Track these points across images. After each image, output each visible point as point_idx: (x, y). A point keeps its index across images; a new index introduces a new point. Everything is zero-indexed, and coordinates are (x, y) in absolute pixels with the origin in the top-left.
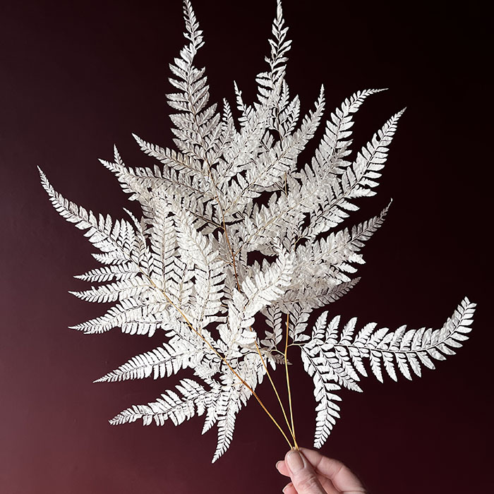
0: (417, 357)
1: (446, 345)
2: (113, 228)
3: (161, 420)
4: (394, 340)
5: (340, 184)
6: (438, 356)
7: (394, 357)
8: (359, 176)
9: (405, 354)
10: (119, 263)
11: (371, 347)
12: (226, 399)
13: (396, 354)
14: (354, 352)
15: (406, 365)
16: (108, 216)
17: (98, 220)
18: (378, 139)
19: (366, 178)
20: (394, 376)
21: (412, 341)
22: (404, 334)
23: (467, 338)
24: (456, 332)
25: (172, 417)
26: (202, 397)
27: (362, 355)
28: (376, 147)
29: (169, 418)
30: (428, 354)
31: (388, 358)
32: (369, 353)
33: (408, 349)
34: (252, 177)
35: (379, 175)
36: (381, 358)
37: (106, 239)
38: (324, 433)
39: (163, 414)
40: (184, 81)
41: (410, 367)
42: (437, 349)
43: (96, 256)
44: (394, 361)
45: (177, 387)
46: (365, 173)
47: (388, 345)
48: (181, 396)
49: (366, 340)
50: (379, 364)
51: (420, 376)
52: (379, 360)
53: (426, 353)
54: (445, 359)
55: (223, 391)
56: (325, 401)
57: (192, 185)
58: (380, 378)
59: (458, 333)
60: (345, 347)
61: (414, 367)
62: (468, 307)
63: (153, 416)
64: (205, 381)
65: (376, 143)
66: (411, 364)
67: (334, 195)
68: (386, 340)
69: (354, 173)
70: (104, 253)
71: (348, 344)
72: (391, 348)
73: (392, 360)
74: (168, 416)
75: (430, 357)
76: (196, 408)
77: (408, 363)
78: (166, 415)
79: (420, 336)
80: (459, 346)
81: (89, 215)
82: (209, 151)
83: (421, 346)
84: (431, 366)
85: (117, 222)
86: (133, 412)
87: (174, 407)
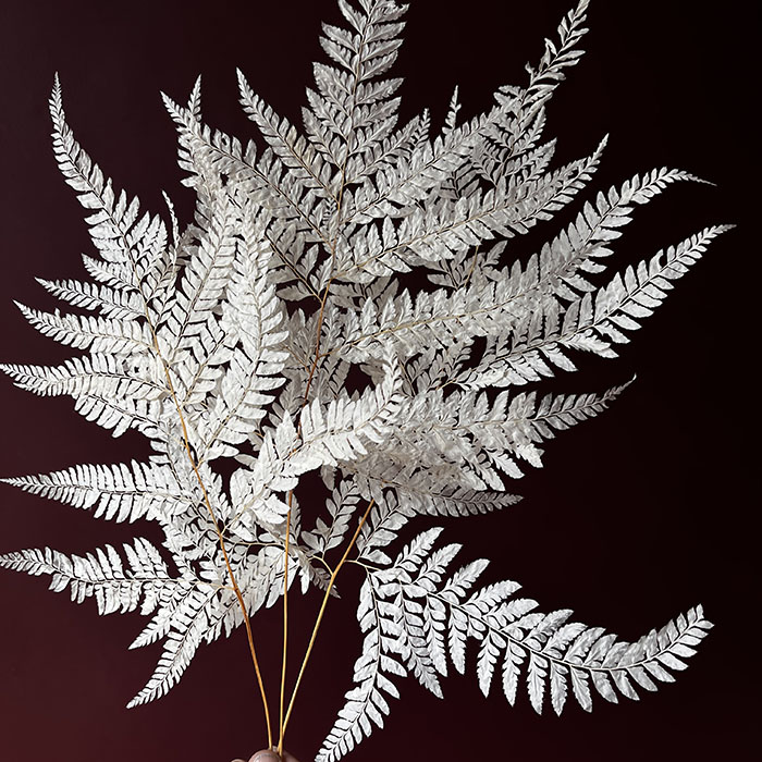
0: (568, 677)
1: (628, 676)
2: (135, 224)
3: (81, 594)
4: (541, 628)
5: (562, 317)
6: (605, 690)
7: (527, 660)
8: (600, 315)
9: (548, 660)
10: (117, 287)
11: (493, 623)
12: (197, 605)
13: (533, 656)
14: (458, 619)
15: (543, 683)
16: (136, 199)
17: (116, 201)
18: (663, 261)
19: (611, 322)
20: (510, 693)
21: (572, 643)
22: (563, 625)
23: (670, 679)
24: (655, 659)
25: (99, 594)
26: (159, 583)
27: (470, 631)
28: (652, 274)
29: (94, 596)
30: (589, 680)
31: (514, 656)
32: (485, 634)
33: (557, 656)
34: (409, 232)
35: (635, 326)
36: (503, 651)
37: (118, 238)
38: (342, 744)
39: (88, 584)
40: (364, 13)
41: (548, 688)
42: (610, 677)
43: (88, 262)
44: (524, 668)
45: (125, 546)
46: (612, 315)
47: (526, 632)
48: (126, 565)
49: (490, 608)
50: (495, 661)
51: (559, 714)
52: (497, 653)
53: (587, 676)
54: (616, 701)
55: (196, 589)
56: (368, 686)
57: (300, 203)
58: (485, 687)
59: (660, 664)
60: (447, 605)
61: (554, 692)
62: (696, 624)
63: (72, 580)
64: (175, 557)
65: (655, 267)
66: (553, 684)
67: (543, 331)
68: (526, 623)
69: (594, 308)
70: (103, 260)
71: (453, 600)
72: (529, 641)
73: (521, 662)
74: (94, 591)
75: (591, 685)
76: (142, 597)
77: (547, 680)
78: (91, 587)
79: (590, 639)
80: (651, 687)
81: (105, 185)
82: (354, 156)
83: (584, 659)
84: (586, 703)
85: (147, 215)
86: (41, 558)
87: (109, 580)
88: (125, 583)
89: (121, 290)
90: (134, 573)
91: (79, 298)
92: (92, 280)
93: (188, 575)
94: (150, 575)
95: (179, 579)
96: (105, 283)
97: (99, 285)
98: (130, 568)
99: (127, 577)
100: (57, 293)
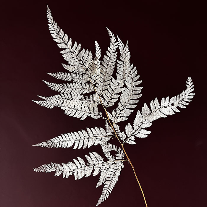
2: (80, 52)
3: (66, 175)
12: (115, 168)
16: (80, 44)
17: (73, 46)
25: (75, 174)
26: (100, 165)
29: (73, 175)
37: (74, 58)
45: (86, 156)
48: (86, 162)
55: (115, 163)
63: (63, 171)
70: (70, 65)
74: (73, 173)
76: (93, 171)
78: (71, 172)
86: (50, 167)
87: (79, 168)
88: (86, 168)
89: (79, 74)
90: (90, 164)
91: (64, 78)
92: (67, 72)
93: (111, 159)
94: (96, 163)
95: (108, 162)
96: (73, 72)
97: (70, 73)
98: (88, 162)
99: (87, 165)
100: (56, 77)
